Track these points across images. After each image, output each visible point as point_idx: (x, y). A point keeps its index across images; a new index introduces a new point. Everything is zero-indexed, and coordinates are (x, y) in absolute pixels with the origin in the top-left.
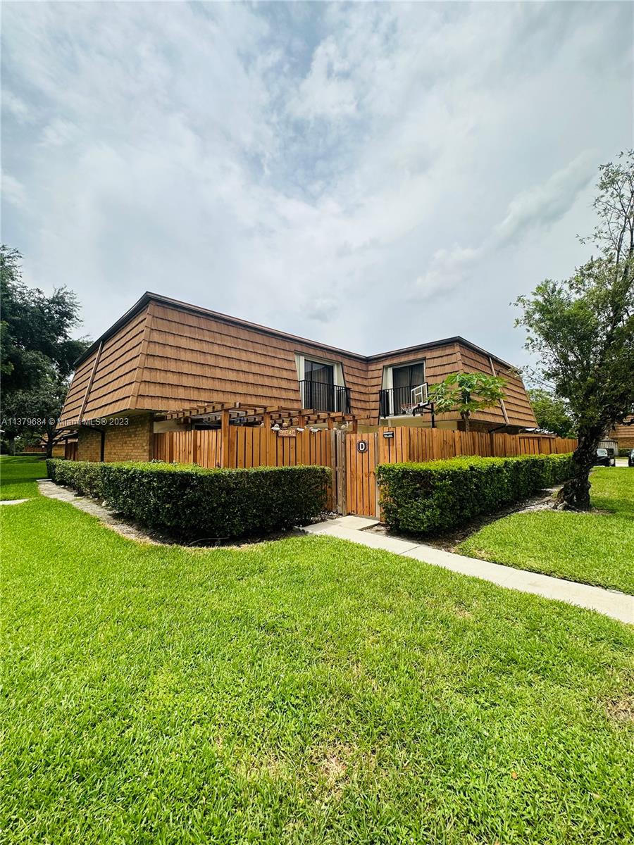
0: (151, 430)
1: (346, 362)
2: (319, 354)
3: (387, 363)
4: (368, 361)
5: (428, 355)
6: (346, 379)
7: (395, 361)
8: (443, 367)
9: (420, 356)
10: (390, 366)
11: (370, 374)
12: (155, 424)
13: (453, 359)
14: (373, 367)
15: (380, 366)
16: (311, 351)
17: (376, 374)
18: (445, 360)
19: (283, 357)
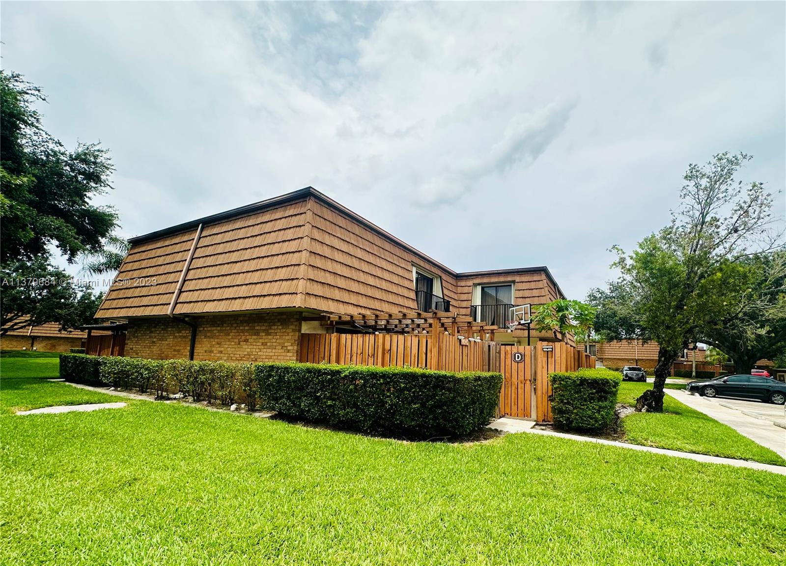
0: (300, 330)
1: (444, 277)
2: (427, 266)
3: (477, 281)
4: (458, 277)
5: (517, 278)
6: (445, 293)
7: (485, 280)
8: (531, 291)
9: (509, 279)
10: (479, 284)
11: (460, 290)
12: (303, 323)
13: (540, 285)
14: (463, 283)
15: (470, 283)
16: (422, 263)
17: (466, 290)
18: (533, 285)
19: (403, 266)
